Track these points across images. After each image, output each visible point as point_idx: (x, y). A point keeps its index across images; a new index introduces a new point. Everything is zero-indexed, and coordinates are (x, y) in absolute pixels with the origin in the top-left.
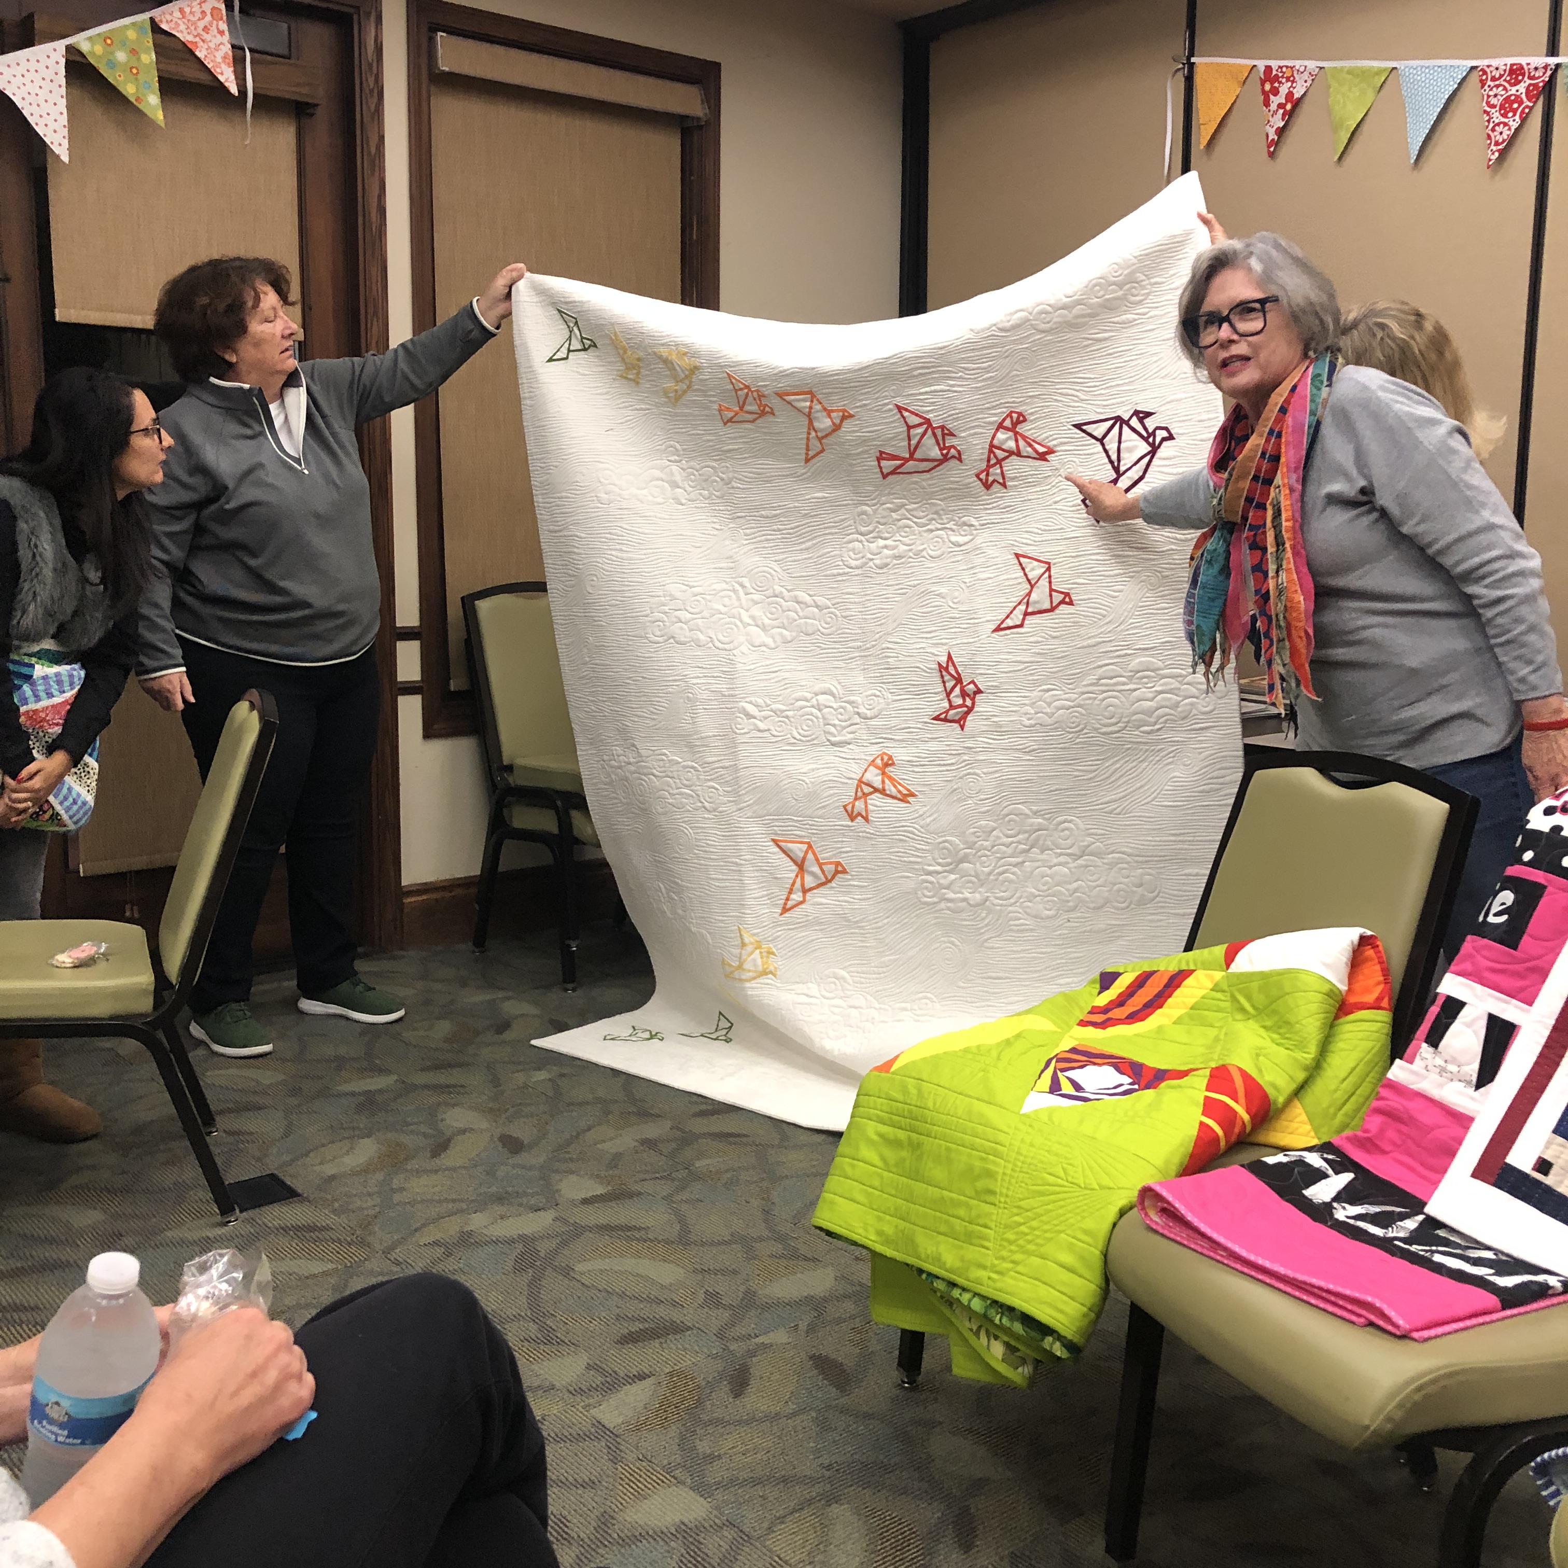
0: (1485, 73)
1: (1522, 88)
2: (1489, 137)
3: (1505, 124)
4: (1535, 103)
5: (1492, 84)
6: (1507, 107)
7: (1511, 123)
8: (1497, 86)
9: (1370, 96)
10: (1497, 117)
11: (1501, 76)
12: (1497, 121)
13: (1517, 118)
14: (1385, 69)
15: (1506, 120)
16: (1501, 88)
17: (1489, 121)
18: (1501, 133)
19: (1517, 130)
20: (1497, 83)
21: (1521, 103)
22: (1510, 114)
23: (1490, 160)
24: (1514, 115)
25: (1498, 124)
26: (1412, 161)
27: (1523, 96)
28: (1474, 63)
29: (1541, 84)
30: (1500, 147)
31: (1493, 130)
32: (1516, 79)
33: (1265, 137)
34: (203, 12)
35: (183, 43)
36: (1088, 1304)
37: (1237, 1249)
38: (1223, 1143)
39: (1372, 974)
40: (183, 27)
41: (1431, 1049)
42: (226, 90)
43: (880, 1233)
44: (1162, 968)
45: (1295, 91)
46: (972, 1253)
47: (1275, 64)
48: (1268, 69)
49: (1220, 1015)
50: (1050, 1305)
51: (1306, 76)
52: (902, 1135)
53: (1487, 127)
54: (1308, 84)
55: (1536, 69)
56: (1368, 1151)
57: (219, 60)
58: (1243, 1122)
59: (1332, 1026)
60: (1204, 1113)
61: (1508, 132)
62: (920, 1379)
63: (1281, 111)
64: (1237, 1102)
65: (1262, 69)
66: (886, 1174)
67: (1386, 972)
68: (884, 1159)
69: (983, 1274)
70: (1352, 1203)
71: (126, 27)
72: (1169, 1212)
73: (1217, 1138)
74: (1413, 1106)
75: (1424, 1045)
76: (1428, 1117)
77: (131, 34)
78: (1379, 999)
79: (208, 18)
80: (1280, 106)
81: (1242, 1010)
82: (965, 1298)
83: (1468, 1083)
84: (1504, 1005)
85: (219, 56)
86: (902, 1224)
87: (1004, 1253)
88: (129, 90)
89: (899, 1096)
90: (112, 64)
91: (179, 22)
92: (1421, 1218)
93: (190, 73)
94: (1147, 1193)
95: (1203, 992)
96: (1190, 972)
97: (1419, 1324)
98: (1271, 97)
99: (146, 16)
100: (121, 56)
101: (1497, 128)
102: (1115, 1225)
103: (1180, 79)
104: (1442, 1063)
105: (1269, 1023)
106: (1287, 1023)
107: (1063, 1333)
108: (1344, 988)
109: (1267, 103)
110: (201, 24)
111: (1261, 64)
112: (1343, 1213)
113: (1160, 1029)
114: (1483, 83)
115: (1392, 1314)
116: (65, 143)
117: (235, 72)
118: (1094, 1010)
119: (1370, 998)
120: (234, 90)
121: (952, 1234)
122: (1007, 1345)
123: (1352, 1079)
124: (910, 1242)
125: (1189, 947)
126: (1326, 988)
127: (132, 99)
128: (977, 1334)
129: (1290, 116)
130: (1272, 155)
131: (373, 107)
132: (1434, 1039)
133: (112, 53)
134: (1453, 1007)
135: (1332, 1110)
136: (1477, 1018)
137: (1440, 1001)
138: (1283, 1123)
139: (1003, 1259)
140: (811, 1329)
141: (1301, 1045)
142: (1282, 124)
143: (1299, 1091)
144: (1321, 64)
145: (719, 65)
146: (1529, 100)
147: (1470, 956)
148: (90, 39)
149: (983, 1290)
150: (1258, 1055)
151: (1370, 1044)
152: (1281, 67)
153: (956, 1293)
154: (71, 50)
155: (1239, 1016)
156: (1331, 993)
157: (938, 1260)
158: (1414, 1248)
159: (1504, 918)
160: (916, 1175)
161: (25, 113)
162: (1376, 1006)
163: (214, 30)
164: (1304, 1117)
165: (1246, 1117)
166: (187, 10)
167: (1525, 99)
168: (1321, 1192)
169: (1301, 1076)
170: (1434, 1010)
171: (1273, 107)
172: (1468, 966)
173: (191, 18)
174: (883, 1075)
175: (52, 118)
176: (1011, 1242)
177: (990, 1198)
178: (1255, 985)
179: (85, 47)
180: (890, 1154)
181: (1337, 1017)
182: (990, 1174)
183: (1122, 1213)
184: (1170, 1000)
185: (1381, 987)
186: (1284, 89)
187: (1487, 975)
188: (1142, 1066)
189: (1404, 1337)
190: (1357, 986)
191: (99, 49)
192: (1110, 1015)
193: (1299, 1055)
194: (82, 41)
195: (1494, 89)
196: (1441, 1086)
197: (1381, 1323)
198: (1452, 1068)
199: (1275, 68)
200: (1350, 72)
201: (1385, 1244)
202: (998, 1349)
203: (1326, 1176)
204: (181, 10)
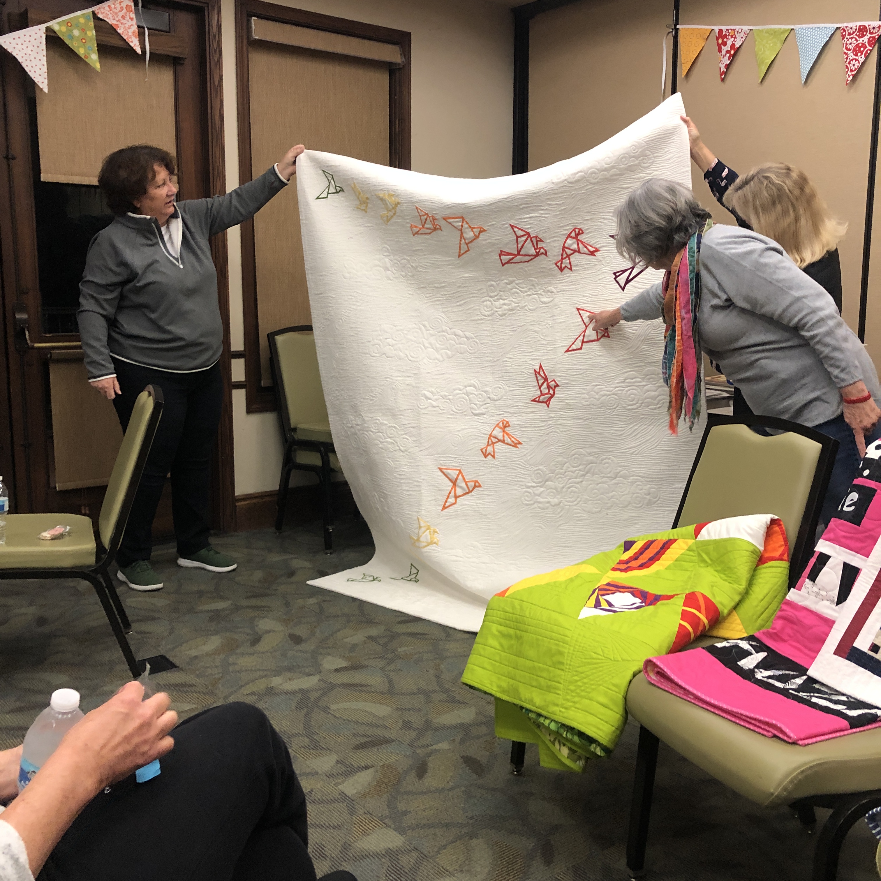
0: (844, 31)
1: (866, 39)
2: (847, 67)
3: (856, 60)
4: (873, 47)
5: (848, 37)
6: (857, 50)
7: (860, 59)
8: (852, 38)
9: (779, 46)
10: (851, 55)
11: (854, 32)
12: (851, 58)
13: (863, 56)
14: (788, 29)
15: (857, 58)
16: (854, 39)
17: (847, 58)
18: (854, 65)
19: (863, 63)
20: (851, 36)
21: (866, 47)
22: (859, 54)
23: (848, 80)
24: (862, 54)
25: (852, 60)
26: (803, 82)
27: (867, 44)
28: (838, 25)
29: (877, 37)
30: (853, 73)
31: (849, 63)
32: (863, 33)
33: (719, 69)
34: (122, 8)
35: (111, 25)
36: (616, 725)
37: (699, 694)
38: (692, 636)
39: (778, 540)
40: (110, 16)
41: (811, 583)
42: (135, 51)
43: (499, 687)
44: (659, 538)
45: (736, 43)
46: (551, 697)
47: (724, 28)
48: (721, 31)
49: (692, 564)
50: (595, 726)
51: (742, 34)
52: (512, 631)
53: (846, 62)
54: (743, 39)
55: (874, 28)
56: (775, 640)
57: (130, 34)
58: (704, 624)
59: (755, 570)
60: (682, 619)
61: (858, 64)
62: (523, 769)
63: (728, 55)
64: (700, 612)
65: (717, 31)
66: (503, 654)
67: (786, 540)
68: (501, 645)
69: (556, 709)
70: (766, 669)
71: (79, 17)
72: (661, 674)
73: (690, 633)
74: (800, 615)
75: (807, 580)
76: (808, 621)
77: (82, 20)
78: (782, 555)
79: (124, 11)
80: (728, 52)
81: (704, 561)
82: (547, 722)
83: (832, 602)
84: (852, 557)
85: (130, 31)
86: (512, 682)
87: (568, 697)
88: (81, 52)
89: (510, 610)
90: (72, 37)
91: (108, 12)
92: (805, 677)
93: (114, 42)
94: (649, 663)
95: (683, 551)
96: (675, 540)
97: (802, 736)
98: (722, 47)
99: (90, 10)
100: (76, 33)
101: (851, 62)
102: (630, 681)
103: (671, 37)
104: (817, 590)
105: (719, 568)
106: (729, 568)
107: (601, 742)
108: (762, 548)
109: (720, 51)
110: (121, 14)
111: (716, 29)
112: (761, 675)
113: (657, 573)
114: (843, 37)
115: (787, 731)
116: (46, 82)
117: (139, 40)
118: (621, 562)
119: (777, 554)
120: (139, 51)
121: (539, 687)
122: (570, 749)
123: (766, 600)
124: (516, 692)
125: (675, 526)
126: (751, 548)
127: (83, 56)
128: (554, 743)
129: (733, 57)
130: (723, 80)
131: (216, 60)
132: (813, 577)
133: (71, 31)
134: (824, 559)
135: (755, 617)
136: (838, 564)
137: (816, 556)
138: (726, 624)
139: (568, 700)
140: (462, 741)
141: (737, 581)
142: (728, 62)
143: (736, 607)
144: (751, 28)
145: (410, 33)
146: (870, 46)
147: (832, 530)
148: (59, 23)
149: (556, 718)
150: (712, 586)
151: (776, 580)
152: (727, 30)
153: (541, 720)
154: (48, 29)
155: (702, 565)
156: (754, 552)
157: (531, 701)
158: (801, 694)
159: (853, 508)
160: (519, 654)
161: (24, 65)
162: (780, 559)
163: (128, 18)
164: (739, 621)
165: (706, 621)
166: (113, 6)
167: (867, 46)
168: (747, 663)
169: (737, 598)
170: (813, 560)
171: (724, 52)
172: (832, 535)
173: (115, 10)
174: (501, 598)
175: (38, 67)
176: (572, 691)
177: (562, 667)
178: (711, 548)
179: (56, 28)
180: (504, 642)
181: (758, 565)
182: (561, 653)
183: (635, 675)
184: (663, 556)
185: (783, 548)
186: (729, 43)
187: (843, 540)
188: (647, 593)
189: (794, 743)
190: (769, 548)
191: (64, 29)
192: (629, 565)
193: (735, 586)
194: (55, 24)
195: (850, 40)
196: (816, 603)
197: (781, 736)
198: (823, 593)
199: (724, 30)
200: (767, 32)
201: (785, 692)
202: (565, 751)
203: (751, 654)
204: (109, 6)
